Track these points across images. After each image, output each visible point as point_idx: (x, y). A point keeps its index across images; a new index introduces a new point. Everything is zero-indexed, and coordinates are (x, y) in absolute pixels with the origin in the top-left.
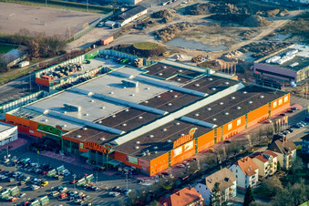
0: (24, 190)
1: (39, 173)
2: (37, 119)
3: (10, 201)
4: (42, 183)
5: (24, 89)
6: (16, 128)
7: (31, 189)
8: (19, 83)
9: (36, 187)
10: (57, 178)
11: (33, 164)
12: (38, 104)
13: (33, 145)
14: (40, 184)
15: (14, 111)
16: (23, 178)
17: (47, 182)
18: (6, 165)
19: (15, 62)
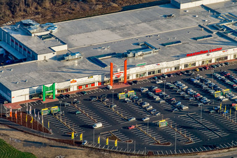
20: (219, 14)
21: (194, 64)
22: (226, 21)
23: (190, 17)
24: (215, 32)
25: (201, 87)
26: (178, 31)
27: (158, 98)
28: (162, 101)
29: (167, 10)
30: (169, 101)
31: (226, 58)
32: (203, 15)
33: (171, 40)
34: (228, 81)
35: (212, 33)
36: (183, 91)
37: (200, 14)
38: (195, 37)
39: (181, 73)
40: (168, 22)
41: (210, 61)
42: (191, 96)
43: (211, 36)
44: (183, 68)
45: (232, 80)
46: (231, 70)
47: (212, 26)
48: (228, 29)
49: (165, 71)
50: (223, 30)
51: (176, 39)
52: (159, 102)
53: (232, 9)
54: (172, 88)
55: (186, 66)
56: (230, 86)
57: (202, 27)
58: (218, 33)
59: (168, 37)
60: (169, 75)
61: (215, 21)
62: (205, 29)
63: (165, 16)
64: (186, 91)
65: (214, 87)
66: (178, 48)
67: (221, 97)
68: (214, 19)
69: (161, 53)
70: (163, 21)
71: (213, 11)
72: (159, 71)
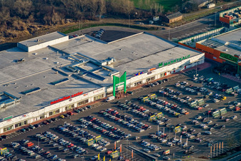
0: (208, 102)
1: (219, 90)
2: (220, 49)
3: (197, 109)
4: (222, 97)
5: (210, 25)
6: (204, 54)
7: (213, 102)
8: (206, 20)
9: (217, 101)
10: (233, 95)
11: (215, 83)
12: (221, 37)
13: (215, 68)
14: (220, 98)
15: (203, 41)
16: (207, 93)
17: (225, 98)
18: (194, 82)
19: (204, 4)
20: (68, 54)
21: (58, 111)
22: (76, 62)
23: (40, 60)
24: (70, 74)
25: (71, 135)
26: (34, 76)
27: (32, 153)
28: (38, 156)
29: (17, 55)
30: (44, 155)
31: (87, 101)
32: (53, 57)
33: (29, 87)
34: (96, 126)
35: (67, 75)
36: (55, 142)
37: (49, 55)
38: (52, 81)
39: (48, 122)
40: (20, 67)
41: (73, 106)
42: (65, 146)
43: (67, 79)
44: (48, 116)
45: (99, 124)
46: (95, 113)
47: (65, 68)
48: (81, 70)
49: (31, 122)
50: (76, 72)
51: (34, 86)
52: (34, 157)
53: (78, 48)
54: (43, 140)
55: (51, 113)
56: (100, 132)
57: (56, 70)
58: (73, 76)
59: (26, 84)
60: (36, 126)
61: (66, 63)
62: (59, 72)
63: (16, 61)
64: (58, 142)
65: (85, 134)
66: (38, 95)
67: (95, 145)
68: (65, 60)
69: (23, 102)
70: (15, 67)
71: (61, 52)
72: (25, 122)
